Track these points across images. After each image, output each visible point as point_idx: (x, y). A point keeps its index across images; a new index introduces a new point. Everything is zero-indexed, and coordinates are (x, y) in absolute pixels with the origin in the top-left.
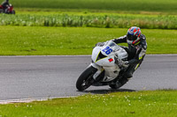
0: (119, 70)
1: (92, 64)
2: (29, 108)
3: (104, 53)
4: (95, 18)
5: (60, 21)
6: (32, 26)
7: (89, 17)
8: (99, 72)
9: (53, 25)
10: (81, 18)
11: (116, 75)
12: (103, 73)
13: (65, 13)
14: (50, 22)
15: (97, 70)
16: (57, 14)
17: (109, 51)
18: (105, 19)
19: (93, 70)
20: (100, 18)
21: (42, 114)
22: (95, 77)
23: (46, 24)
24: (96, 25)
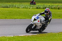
0: (42, 25)
1: (32, 23)
2: (30, 37)
3: (36, 19)
4: (54, 6)
5: (42, 7)
6: (32, 8)
7: (52, 6)
8: (34, 26)
9: (39, 8)
10: (49, 6)
11: (41, 27)
12: (36, 26)
13: (44, 4)
14: (39, 7)
15: (33, 25)
16: (41, 4)
17: (38, 18)
18: (58, 6)
19: (32, 25)
20: (56, 6)
21: (35, 40)
22: (33, 27)
23: (37, 8)
24: (55, 8)
